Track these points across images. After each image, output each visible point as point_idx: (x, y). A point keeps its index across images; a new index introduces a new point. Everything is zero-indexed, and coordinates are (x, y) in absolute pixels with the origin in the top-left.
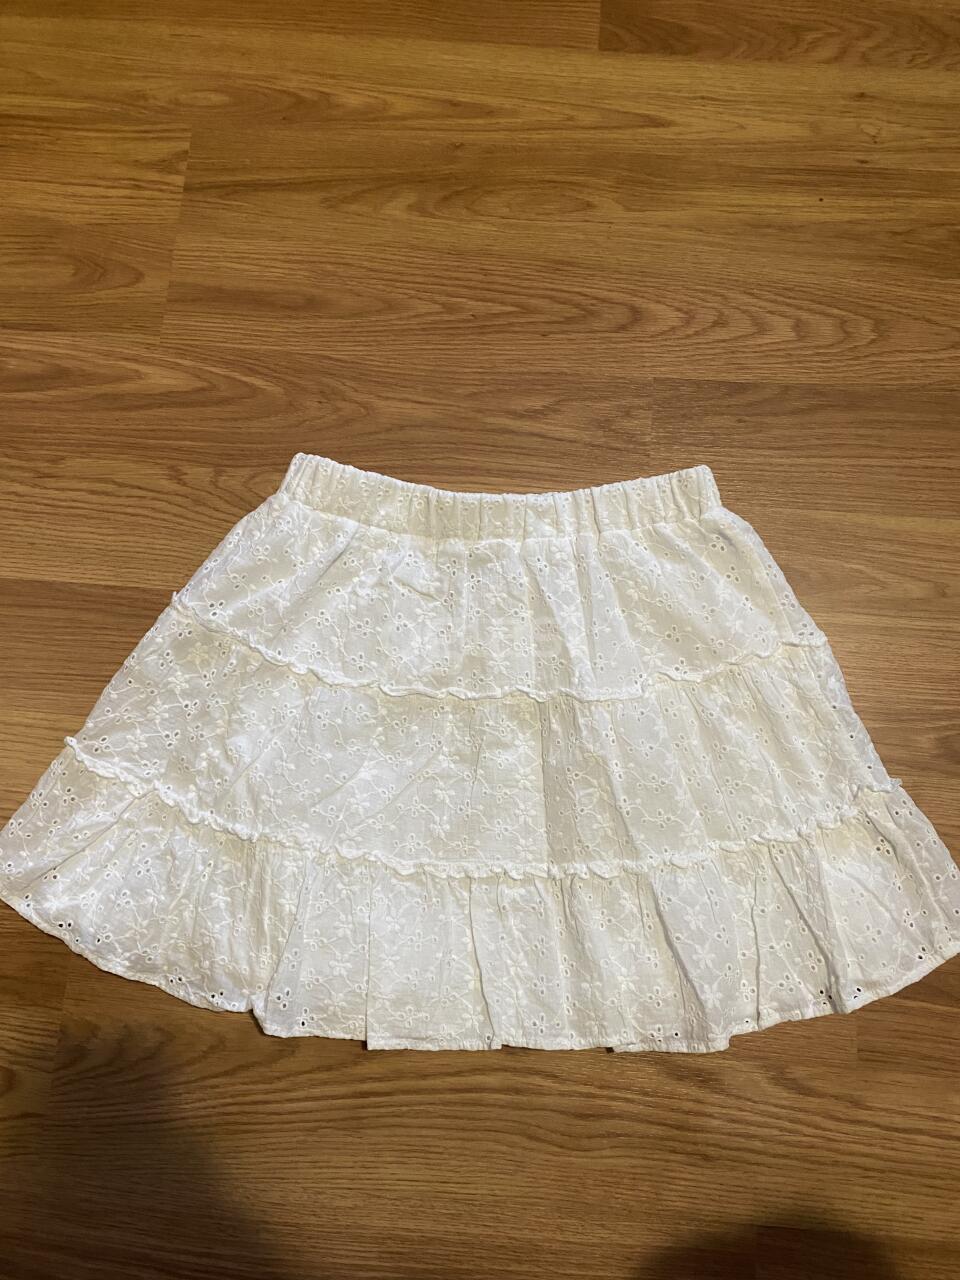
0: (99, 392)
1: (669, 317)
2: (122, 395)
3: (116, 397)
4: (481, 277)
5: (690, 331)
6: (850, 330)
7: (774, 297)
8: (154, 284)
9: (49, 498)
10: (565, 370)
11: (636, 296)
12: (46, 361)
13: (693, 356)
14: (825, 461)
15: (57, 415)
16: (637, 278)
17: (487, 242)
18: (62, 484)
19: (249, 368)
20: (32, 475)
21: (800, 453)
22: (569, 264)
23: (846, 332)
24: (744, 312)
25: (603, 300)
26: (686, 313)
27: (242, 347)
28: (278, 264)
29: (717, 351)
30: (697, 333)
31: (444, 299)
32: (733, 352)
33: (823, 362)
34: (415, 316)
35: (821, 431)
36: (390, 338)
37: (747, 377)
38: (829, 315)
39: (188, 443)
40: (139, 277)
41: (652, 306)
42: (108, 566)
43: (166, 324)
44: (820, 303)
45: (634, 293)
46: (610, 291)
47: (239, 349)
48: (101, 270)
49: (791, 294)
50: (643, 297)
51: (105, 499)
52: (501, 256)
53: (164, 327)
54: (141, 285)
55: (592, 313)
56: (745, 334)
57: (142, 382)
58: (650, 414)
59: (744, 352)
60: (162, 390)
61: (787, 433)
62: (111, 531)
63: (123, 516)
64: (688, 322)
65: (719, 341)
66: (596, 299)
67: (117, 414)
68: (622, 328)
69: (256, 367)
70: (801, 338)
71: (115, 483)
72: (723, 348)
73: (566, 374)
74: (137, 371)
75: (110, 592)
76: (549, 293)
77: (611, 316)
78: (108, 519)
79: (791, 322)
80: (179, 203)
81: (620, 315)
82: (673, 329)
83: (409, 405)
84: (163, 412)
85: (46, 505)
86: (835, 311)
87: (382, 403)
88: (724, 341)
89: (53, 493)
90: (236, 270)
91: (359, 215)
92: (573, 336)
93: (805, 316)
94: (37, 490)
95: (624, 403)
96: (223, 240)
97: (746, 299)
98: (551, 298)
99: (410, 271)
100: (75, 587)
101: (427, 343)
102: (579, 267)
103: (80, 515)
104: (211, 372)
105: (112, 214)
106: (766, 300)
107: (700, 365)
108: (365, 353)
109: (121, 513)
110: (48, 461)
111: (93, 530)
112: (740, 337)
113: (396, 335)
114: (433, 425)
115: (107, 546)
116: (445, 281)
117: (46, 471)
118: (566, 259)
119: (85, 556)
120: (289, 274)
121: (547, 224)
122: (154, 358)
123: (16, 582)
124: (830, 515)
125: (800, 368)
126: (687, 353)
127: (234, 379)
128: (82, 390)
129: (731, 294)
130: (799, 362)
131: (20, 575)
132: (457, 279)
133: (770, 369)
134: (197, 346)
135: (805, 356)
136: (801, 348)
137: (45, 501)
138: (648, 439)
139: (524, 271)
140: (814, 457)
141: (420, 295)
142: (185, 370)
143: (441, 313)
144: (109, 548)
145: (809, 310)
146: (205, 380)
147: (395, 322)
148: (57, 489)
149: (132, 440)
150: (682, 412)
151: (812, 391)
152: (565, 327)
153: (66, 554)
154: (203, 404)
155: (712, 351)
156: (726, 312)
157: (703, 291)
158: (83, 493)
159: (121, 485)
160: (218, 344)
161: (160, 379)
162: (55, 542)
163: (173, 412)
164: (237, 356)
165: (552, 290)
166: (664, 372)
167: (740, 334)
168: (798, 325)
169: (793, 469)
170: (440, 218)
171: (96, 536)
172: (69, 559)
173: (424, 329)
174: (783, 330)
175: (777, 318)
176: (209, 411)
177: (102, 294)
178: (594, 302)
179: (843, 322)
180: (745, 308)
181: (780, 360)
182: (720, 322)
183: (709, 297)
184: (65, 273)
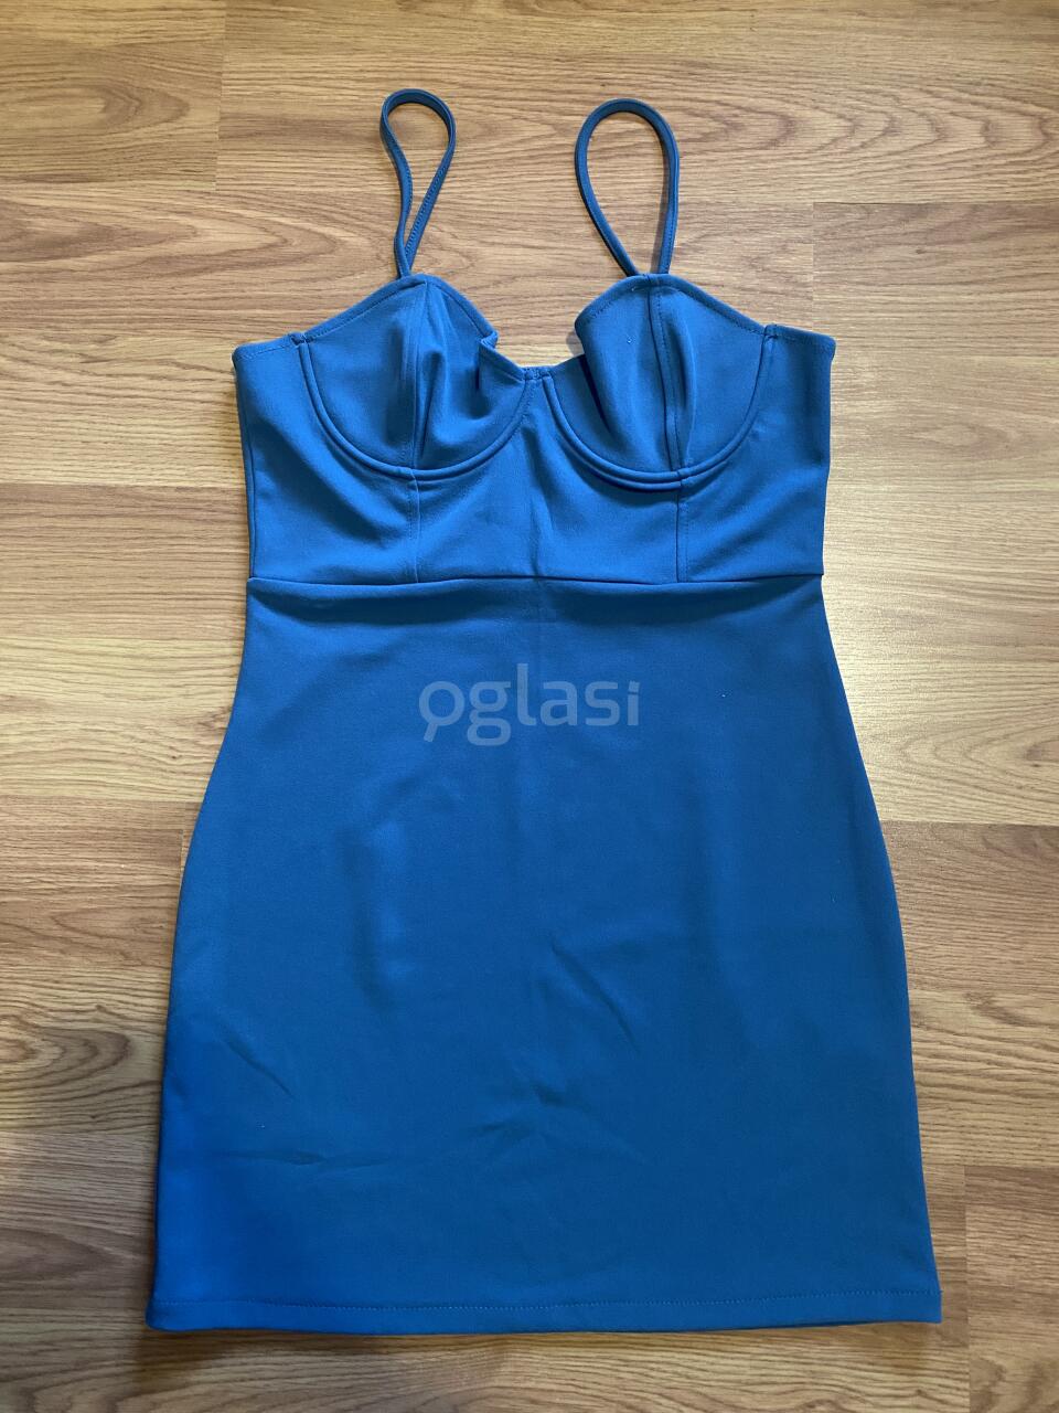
0: (147, 255)
1: (827, 125)
2: (177, 257)
3: (168, 260)
4: (598, 88)
5: (855, 143)
6: (1051, 131)
7: (957, 94)
8: (202, 119)
9: (100, 387)
10: (707, 199)
11: (788, 102)
12: (81, 219)
13: (860, 173)
14: (1022, 295)
15: (101, 285)
16: (788, 79)
17: (602, 43)
18: (116, 369)
19: (324, 216)
20: (79, 360)
21: (994, 287)
22: (705, 66)
23: (1045, 134)
24: (922, 114)
25: (749, 110)
26: (850, 120)
27: (315, 190)
28: (352, 84)
29: (891, 166)
30: (863, 146)
31: (554, 118)
32: (908, 167)
33: (1019, 173)
34: (521, 142)
35: (1017, 259)
36: (492, 170)
37: (925, 196)
38: (1024, 114)
39: (259, 311)
40: (182, 109)
41: (808, 113)
42: (178, 464)
43: (220, 167)
44: (1014, 99)
45: (784, 99)
46: (756, 97)
47: (311, 194)
48: (137, 103)
49: (979, 90)
50: (796, 103)
51: (166, 384)
52: (622, 60)
53: (219, 170)
54: (184, 118)
55: (736, 127)
56: (922, 143)
57: (197, 239)
58: (810, 248)
59: (921, 166)
60: (223, 250)
61: (976, 263)
62: (178, 422)
63: (191, 404)
64: (852, 131)
65: (890, 154)
66: (739, 108)
67: (172, 281)
68: (774, 143)
69: (334, 215)
70: (991, 143)
71: (178, 365)
72: (897, 162)
73: (708, 204)
74: (191, 227)
75: (184, 494)
76: (681, 103)
77: (758, 129)
78: (174, 408)
79: (978, 125)
80: (224, 13)
81: (770, 128)
82: (835, 140)
83: (519, 251)
84: (225, 276)
85: (98, 395)
86: (1032, 108)
87: (488, 251)
88: (897, 153)
89: (104, 381)
90: (302, 94)
91: (444, 17)
92: (712, 156)
93: (995, 116)
94: (86, 378)
95: (778, 235)
96: (280, 57)
97: (923, 98)
98: (684, 110)
99: (513, 85)
100: (142, 490)
101: (538, 174)
102: (718, 69)
103: (140, 405)
104: (280, 224)
105: (144, 32)
106: (947, 99)
107: (870, 184)
108: (462, 190)
109: (188, 400)
110: (95, 342)
111: (157, 422)
112: (915, 147)
113: (500, 166)
114: (550, 274)
115: (175, 440)
116: (554, 97)
117: (95, 354)
118: (701, 60)
119: (149, 453)
120: (366, 97)
121: (673, 16)
122: (211, 210)
123: (73, 488)
124: (1033, 362)
125: (992, 181)
126: (853, 171)
127: (309, 231)
128: (129, 254)
129: (903, 94)
130: (990, 174)
131: (76, 480)
132: (569, 92)
133: (955, 185)
134: (260, 193)
135: (996, 166)
136: (994, 157)
137: (97, 391)
138: (810, 278)
139: (649, 77)
140: (1009, 291)
141: (525, 114)
142: (249, 222)
143: (552, 135)
144: (177, 443)
145: (1001, 109)
146: (273, 234)
147: (497, 150)
148: (110, 375)
149: (192, 312)
150: (849, 244)
151: (1007, 210)
152: (704, 146)
153: (129, 452)
154: (274, 263)
155: (884, 167)
156: (898, 115)
157: (868, 92)
158: (141, 378)
159: (185, 367)
160: (287, 189)
161: (218, 235)
162: (113, 439)
163: (239, 275)
164: (310, 202)
165: (684, 99)
166: (827, 195)
167: (918, 143)
168: (987, 128)
169: (985, 307)
170: (546, 15)
171: (162, 429)
172: (133, 458)
173: (531, 157)
174: (968, 136)
175: (962, 121)
176: (281, 271)
177: (141, 133)
178: (737, 112)
179: (1042, 122)
180: (922, 110)
181: (967, 173)
182: (892, 130)
183: (878, 98)
184: (93, 109)
